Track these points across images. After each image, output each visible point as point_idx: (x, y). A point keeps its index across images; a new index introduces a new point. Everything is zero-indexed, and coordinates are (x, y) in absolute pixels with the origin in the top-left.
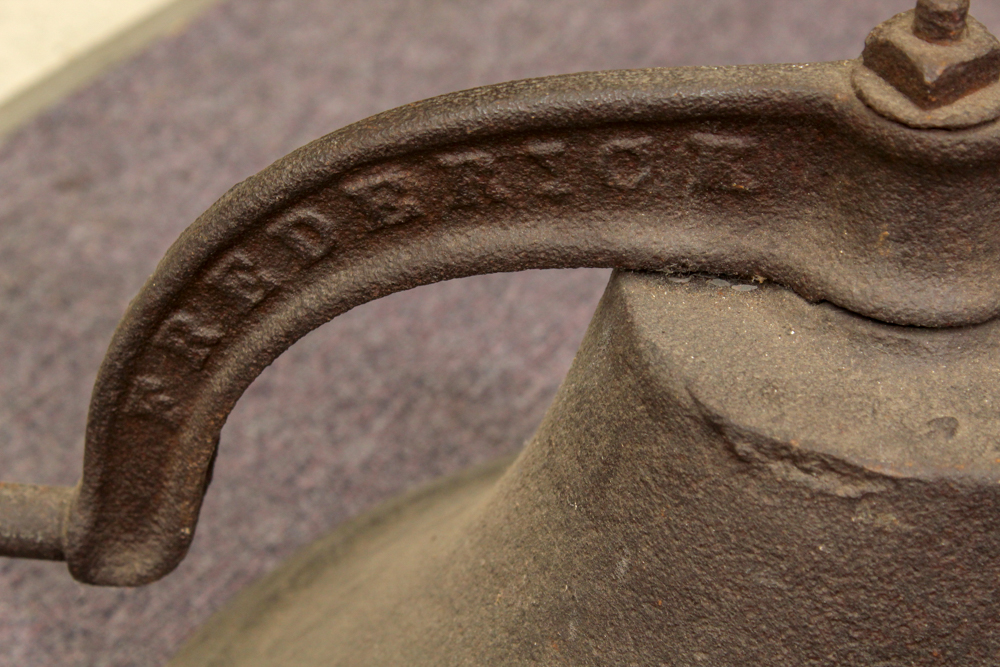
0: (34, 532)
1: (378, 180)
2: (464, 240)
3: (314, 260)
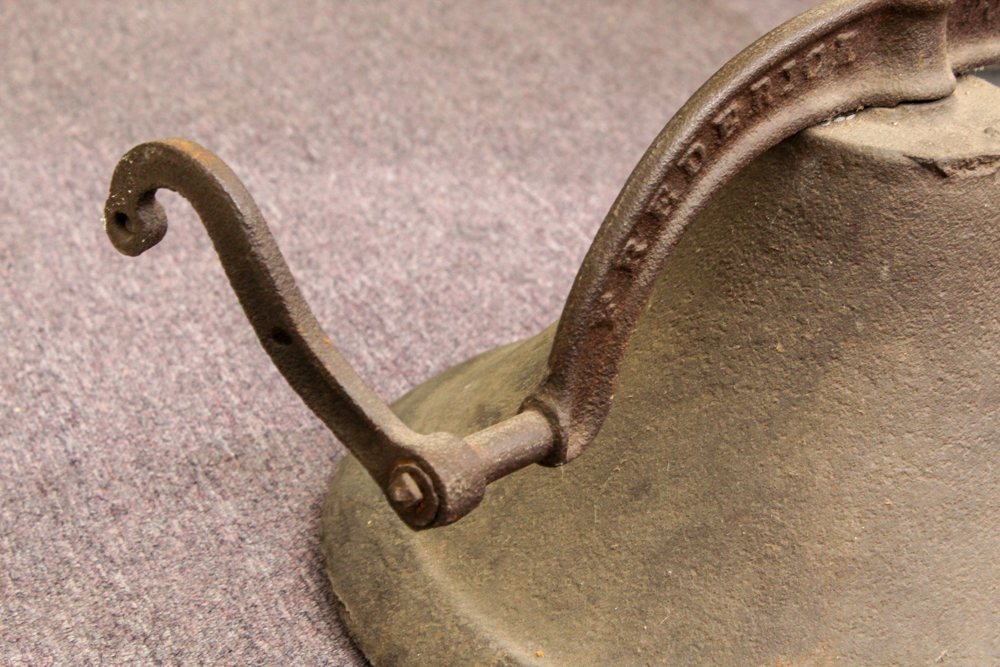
0: (539, 441)
1: (729, 111)
2: (755, 134)
3: (695, 175)
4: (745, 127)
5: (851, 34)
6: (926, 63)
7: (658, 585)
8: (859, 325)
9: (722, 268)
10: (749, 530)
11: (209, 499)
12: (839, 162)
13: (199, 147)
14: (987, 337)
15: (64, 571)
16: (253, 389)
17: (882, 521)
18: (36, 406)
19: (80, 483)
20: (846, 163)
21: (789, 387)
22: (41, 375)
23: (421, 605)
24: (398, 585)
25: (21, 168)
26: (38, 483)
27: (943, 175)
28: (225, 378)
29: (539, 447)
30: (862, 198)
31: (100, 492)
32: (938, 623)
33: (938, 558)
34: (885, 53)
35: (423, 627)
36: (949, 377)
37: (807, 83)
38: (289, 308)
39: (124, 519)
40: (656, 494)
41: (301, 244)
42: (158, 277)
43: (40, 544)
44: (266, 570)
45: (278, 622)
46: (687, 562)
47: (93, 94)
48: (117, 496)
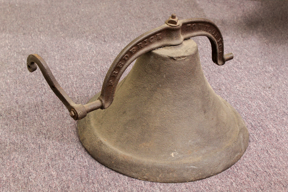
1: (133, 49)
3: (127, 60)
4: (137, 51)
5: (160, 34)
6: (175, 39)
7: (125, 129)
8: (160, 86)
9: (139, 74)
10: (141, 121)
11: (64, 109)
12: (156, 57)
13: (39, 56)
14: (184, 88)
15: (35, 121)
16: (78, 88)
17: (163, 120)
18: (39, 90)
19: (42, 105)
20: (158, 57)
21: (148, 96)
22: (42, 85)
23: (89, 131)
24: (86, 127)
25: (50, 43)
26: (35, 105)
27: (175, 60)
28: (74, 86)
29: (99, 106)
30: (160, 63)
31: (45, 107)
32: (172, 138)
33: (173, 127)
34: (168, 37)
35: (89, 134)
36: (177, 95)
37: (150, 43)
38: (53, 83)
39: (48, 112)
40: (127, 113)
41: (97, 59)
42: (68, 66)
43: (32, 116)
44: (69, 122)
45: (68, 132)
46: (130, 126)
47: (68, 27)
48: (48, 108)
